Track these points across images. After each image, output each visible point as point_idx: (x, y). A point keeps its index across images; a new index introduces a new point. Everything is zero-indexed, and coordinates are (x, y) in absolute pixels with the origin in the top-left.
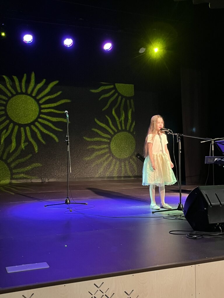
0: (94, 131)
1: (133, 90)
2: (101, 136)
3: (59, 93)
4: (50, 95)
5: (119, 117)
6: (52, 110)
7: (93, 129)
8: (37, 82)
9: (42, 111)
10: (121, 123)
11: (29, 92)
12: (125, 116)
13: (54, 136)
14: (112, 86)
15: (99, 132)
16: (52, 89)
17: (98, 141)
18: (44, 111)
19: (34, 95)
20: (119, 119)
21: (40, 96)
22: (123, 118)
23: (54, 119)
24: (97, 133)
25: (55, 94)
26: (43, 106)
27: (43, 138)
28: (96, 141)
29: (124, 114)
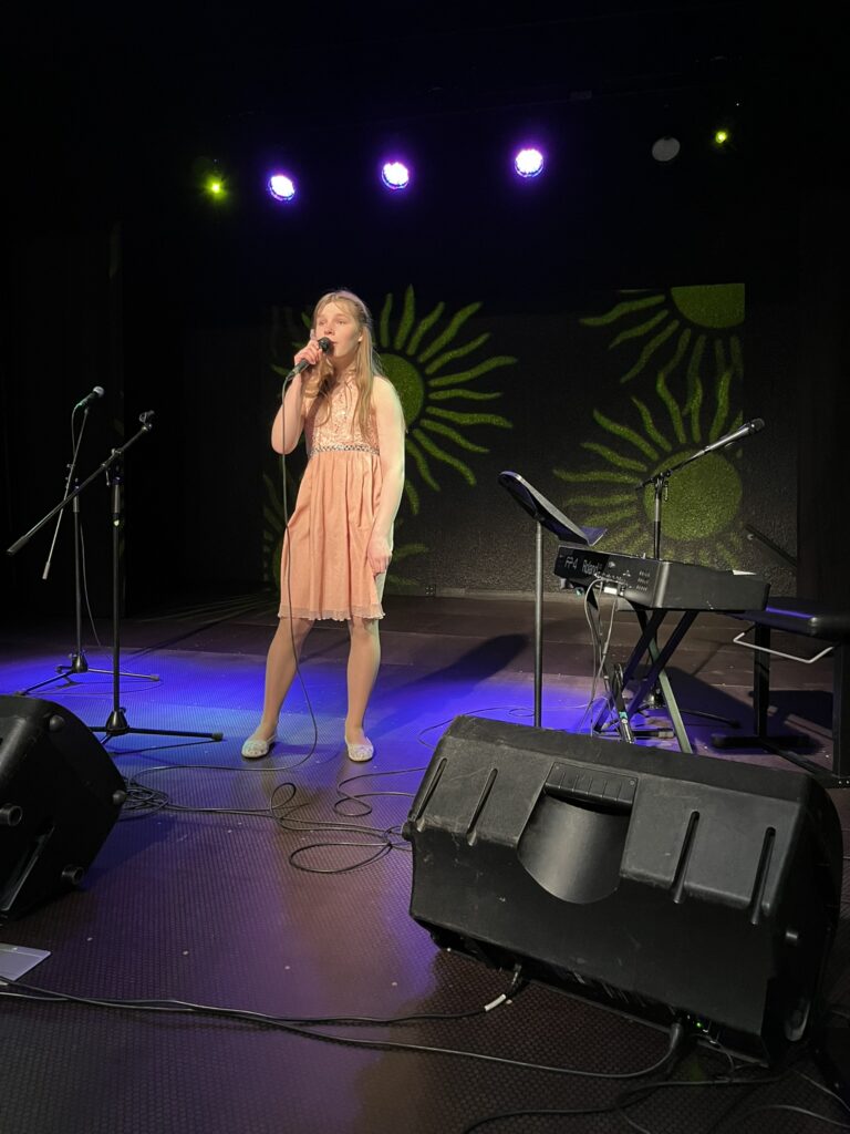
0: (589, 452)
1: (743, 302)
2: (611, 467)
3: (481, 340)
4: (456, 348)
5: (682, 402)
6: (460, 393)
7: (586, 445)
8: (420, 315)
9: (433, 396)
10: (687, 420)
11: (398, 345)
12: (704, 398)
13: (463, 468)
14: (659, 299)
15: (607, 453)
16: (462, 328)
17: (601, 482)
18: (437, 398)
19: (411, 351)
20: (681, 409)
21: (428, 353)
22: (695, 403)
23: (466, 419)
24: (600, 457)
25: (469, 341)
26: (434, 383)
27: (433, 474)
28: (596, 482)
29: (699, 391)
